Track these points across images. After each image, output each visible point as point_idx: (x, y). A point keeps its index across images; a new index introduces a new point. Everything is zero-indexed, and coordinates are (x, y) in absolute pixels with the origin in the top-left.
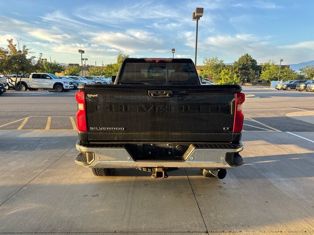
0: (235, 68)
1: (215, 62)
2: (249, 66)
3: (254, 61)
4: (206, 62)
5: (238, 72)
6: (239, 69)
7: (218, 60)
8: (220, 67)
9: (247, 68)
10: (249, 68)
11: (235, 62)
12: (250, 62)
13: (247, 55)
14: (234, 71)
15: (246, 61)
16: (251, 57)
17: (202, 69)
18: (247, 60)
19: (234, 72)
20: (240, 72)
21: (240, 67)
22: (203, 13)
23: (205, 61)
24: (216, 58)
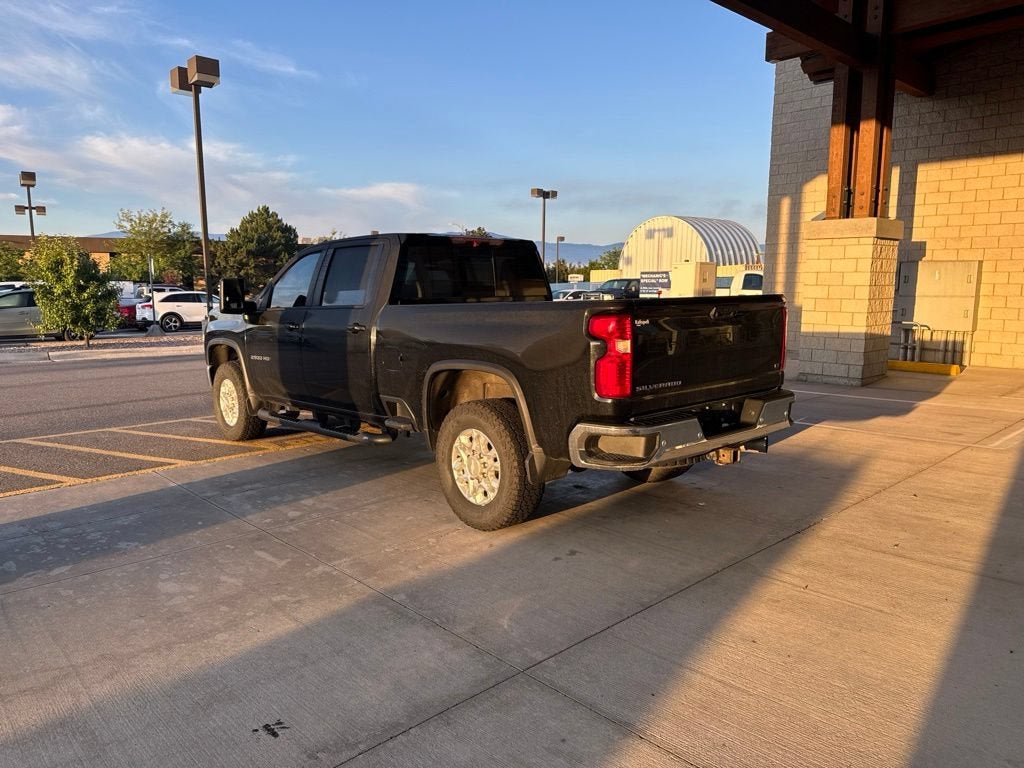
0: (236, 250)
1: (163, 227)
2: (278, 244)
3: (289, 231)
4: (127, 225)
5: (247, 264)
6: (249, 252)
7: (170, 222)
8: (185, 246)
9: (271, 251)
10: (279, 253)
11: (232, 231)
12: (280, 233)
13: (266, 210)
14: (232, 259)
15: (266, 229)
16: (279, 218)
17: (115, 250)
18: (270, 228)
19: (235, 262)
20: (252, 263)
21: (252, 246)
22: (218, 76)
23: (125, 224)
24: (165, 216)
